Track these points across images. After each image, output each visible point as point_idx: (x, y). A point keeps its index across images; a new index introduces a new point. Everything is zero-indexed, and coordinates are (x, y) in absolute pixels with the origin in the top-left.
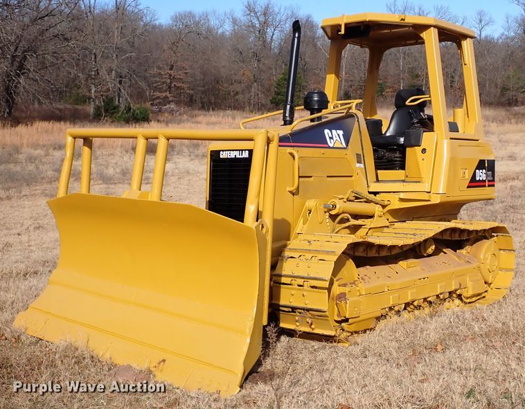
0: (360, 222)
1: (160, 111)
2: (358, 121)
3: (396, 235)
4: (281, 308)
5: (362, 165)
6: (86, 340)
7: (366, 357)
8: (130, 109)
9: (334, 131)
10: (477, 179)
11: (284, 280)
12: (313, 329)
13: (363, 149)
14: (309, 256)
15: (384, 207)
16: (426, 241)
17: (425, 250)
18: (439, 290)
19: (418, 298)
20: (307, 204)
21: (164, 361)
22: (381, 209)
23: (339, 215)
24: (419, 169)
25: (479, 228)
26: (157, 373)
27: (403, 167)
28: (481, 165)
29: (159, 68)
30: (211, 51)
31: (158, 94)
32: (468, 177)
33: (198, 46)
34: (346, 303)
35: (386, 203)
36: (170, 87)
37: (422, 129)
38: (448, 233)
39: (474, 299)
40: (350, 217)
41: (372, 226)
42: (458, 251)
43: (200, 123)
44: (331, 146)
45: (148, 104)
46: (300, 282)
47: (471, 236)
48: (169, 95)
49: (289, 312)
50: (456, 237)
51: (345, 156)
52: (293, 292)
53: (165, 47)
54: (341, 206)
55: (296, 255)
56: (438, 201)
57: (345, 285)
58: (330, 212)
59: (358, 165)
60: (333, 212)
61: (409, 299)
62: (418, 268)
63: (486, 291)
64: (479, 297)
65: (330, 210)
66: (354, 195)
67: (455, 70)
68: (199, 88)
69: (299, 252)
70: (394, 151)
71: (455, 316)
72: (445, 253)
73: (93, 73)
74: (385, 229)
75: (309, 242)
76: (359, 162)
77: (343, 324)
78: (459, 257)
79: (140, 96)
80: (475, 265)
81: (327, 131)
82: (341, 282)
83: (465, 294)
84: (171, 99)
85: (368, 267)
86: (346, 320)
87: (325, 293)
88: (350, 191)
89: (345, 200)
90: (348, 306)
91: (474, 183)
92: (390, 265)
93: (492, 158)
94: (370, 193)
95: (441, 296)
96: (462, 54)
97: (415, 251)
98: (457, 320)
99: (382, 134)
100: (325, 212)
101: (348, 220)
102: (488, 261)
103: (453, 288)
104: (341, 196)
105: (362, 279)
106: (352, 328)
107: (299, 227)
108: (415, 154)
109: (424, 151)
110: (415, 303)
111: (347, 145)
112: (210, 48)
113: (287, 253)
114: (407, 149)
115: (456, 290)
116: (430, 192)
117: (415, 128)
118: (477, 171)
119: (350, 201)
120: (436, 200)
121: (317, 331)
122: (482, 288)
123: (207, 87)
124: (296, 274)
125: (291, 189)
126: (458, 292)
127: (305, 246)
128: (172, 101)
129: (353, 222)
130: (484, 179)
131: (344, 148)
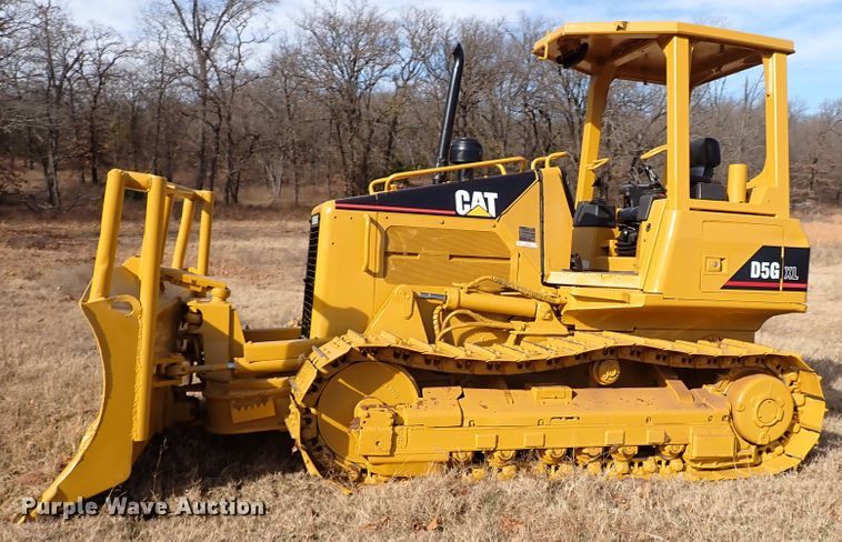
2: (541, 181)
5: (534, 245)
9: (477, 194)
13: (542, 222)
17: (598, 376)
18: (605, 440)
22: (547, 308)
28: (767, 254)
32: (727, 271)
34: (359, 432)
37: (651, 196)
40: (474, 315)
44: (462, 213)
51: (493, 230)
54: (454, 297)
56: (641, 305)
59: (522, 243)
61: (524, 445)
65: (444, 303)
72: (665, 386)
76: (527, 239)
81: (460, 193)
83: (686, 453)
88: (483, 278)
91: (742, 281)
93: (799, 244)
94: (545, 284)
102: (755, 409)
103: (647, 442)
104: (462, 285)
109: (649, 227)
111: (499, 214)
116: (642, 290)
118: (755, 263)
129: (484, 323)
130: (775, 277)
131: (492, 218)
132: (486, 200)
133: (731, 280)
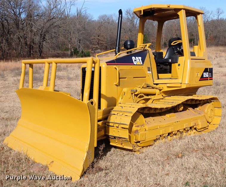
0: (149, 97)
1: (94, 52)
2: (149, 53)
3: (165, 103)
4: (110, 137)
5: (151, 72)
6: (27, 150)
7: (145, 159)
8: (83, 52)
9: (137, 58)
10: (204, 77)
11: (111, 124)
12: (123, 146)
13: (151, 65)
14: (121, 114)
15: (160, 90)
16: (179, 105)
17: (179, 109)
18: (185, 126)
19: (174, 131)
20: (123, 90)
21: (53, 162)
22: (159, 91)
23: (139, 94)
24: (177, 74)
25: (204, 99)
26: (49, 167)
27: (170, 72)
28: (206, 70)
29: (94, 36)
30: (114, 29)
31: (94, 46)
32: (200, 76)
33: (108, 27)
34: (138, 134)
35: (161, 88)
36: (98, 44)
37: (178, 56)
38: (190, 101)
39: (202, 130)
40: (144, 95)
41: (155, 99)
42: (195, 109)
43: (109, 56)
44: (135, 64)
45: (90, 50)
46: (117, 125)
47: (201, 102)
48: (98, 47)
49: (113, 138)
50: (194, 103)
51: (142, 68)
52: (114, 130)
53: (96, 28)
54: (139, 90)
55: (116, 113)
56: (185, 87)
57: (138, 126)
58: (135, 93)
59: (148, 72)
60: (136, 93)
61: (170, 131)
62: (175, 117)
63: (208, 126)
64: (205, 129)
65: (135, 92)
66: (146, 85)
67: (208, 32)
68: (109, 43)
69: (117, 112)
70: (167, 65)
71: (191, 139)
72: (189, 110)
73: (69, 39)
74: (161, 100)
75: (122, 107)
76: (149, 70)
77: (138, 143)
78: (195, 111)
79: (88, 47)
80: (203, 115)
81: (133, 58)
82: (137, 125)
83: (198, 127)
84: (99, 48)
85: (151, 117)
86: (139, 142)
87: (127, 131)
88: (144, 83)
89: (141, 88)
90: (139, 136)
91: (202, 78)
92: (162, 116)
93: (211, 67)
94: (154, 84)
95: (186, 129)
96: (197, 22)
97: (174, 110)
98: (191, 141)
99: (163, 58)
100: (132, 94)
101: (143, 96)
102: (209, 113)
103: (192, 126)
104: (139, 86)
105: (147, 123)
106: (142, 145)
107: (120, 100)
108: (175, 67)
109: (179, 65)
110: (173, 133)
111: (143, 63)
112: (113, 28)
113: (113, 112)
114: (172, 64)
115: (193, 126)
116: (182, 83)
117: (175, 55)
118: (204, 73)
119: (144, 88)
120: (184, 87)
121: (125, 147)
122: (206, 124)
123: (112, 43)
124: (115, 122)
125: (116, 84)
126: (194, 127)
127: (120, 109)
128: (99, 49)
129: (146, 97)
130: (208, 76)
131: (142, 65)
132: (139, 59)
133: (200, 78)
